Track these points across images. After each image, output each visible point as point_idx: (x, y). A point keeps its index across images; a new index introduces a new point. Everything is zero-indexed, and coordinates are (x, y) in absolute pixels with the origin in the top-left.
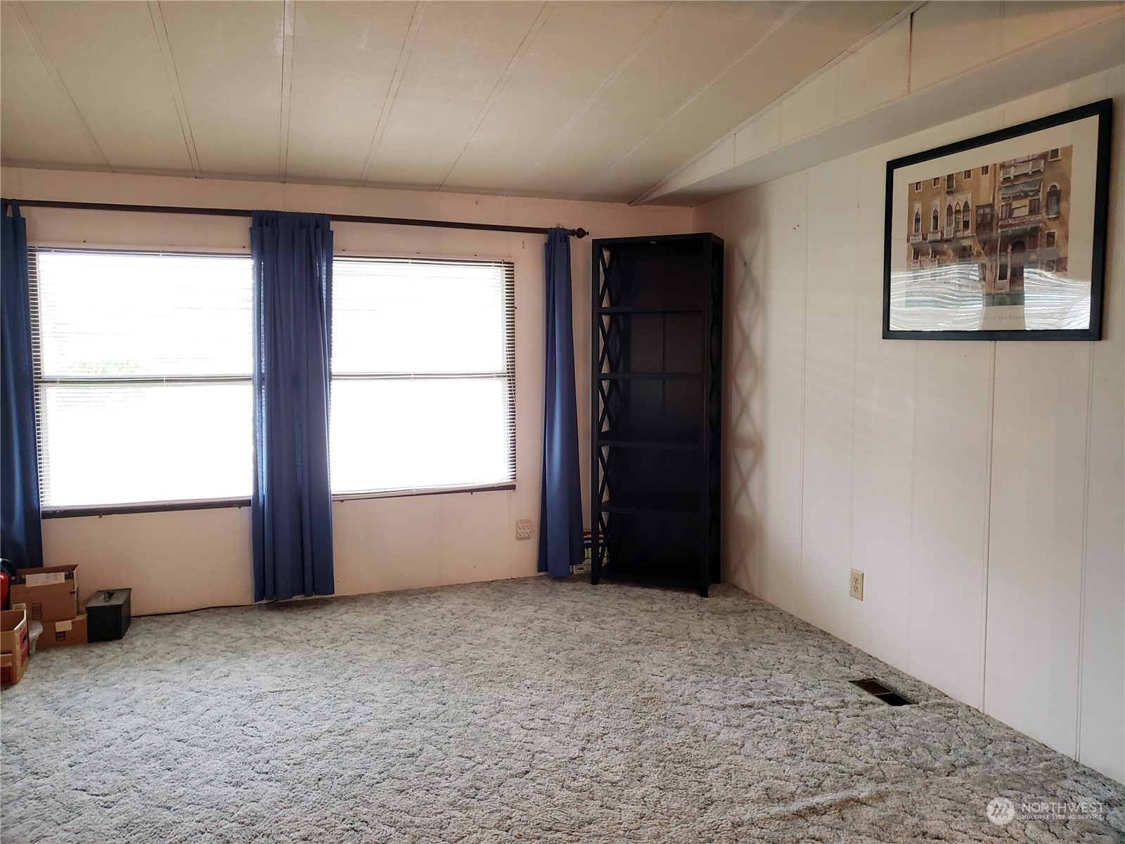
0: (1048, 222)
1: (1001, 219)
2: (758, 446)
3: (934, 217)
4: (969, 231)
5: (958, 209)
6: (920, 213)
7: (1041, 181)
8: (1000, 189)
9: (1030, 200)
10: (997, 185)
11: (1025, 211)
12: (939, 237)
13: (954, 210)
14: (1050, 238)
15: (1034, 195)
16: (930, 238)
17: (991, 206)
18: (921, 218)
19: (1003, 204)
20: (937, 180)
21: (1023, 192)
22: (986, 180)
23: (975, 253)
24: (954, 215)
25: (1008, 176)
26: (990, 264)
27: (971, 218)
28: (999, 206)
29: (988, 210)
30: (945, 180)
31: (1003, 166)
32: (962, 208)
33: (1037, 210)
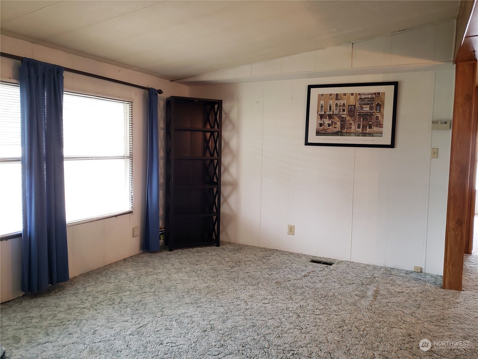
0: (376, 113)
1: (358, 110)
2: (235, 185)
3: (330, 106)
4: (345, 112)
5: (340, 105)
6: (323, 104)
7: (374, 101)
8: (358, 101)
9: (370, 106)
10: (357, 99)
11: (368, 109)
12: (332, 113)
13: (338, 105)
14: (377, 118)
15: (372, 104)
16: (328, 113)
17: (355, 106)
18: (323, 106)
19: (359, 105)
20: (331, 95)
21: (367, 103)
22: (352, 98)
23: (347, 120)
24: (338, 107)
25: (361, 97)
26: (353, 123)
27: (346, 108)
28: (358, 105)
29: (353, 107)
30: (335, 95)
31: (359, 94)
32: (342, 105)
33: (372, 109)
